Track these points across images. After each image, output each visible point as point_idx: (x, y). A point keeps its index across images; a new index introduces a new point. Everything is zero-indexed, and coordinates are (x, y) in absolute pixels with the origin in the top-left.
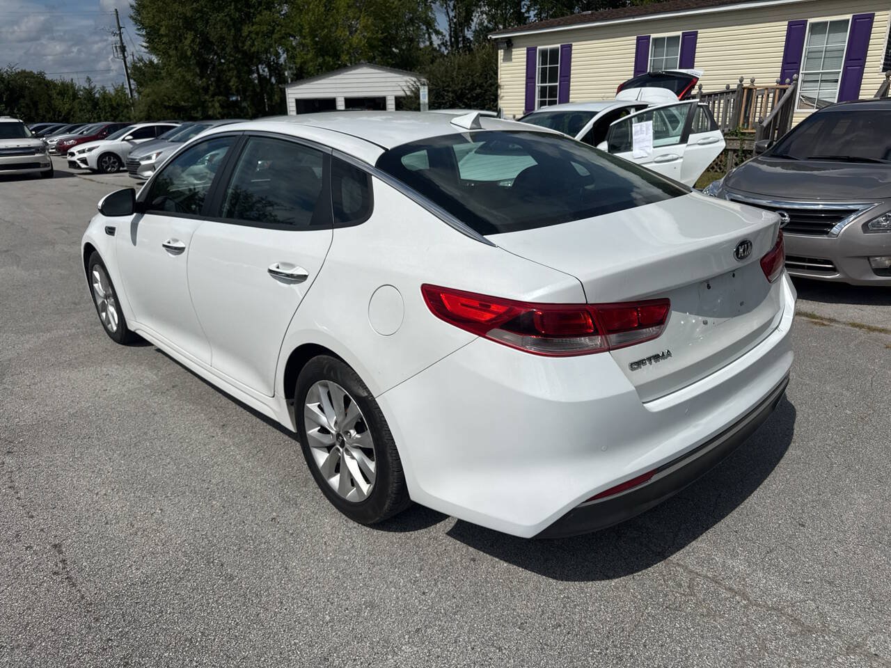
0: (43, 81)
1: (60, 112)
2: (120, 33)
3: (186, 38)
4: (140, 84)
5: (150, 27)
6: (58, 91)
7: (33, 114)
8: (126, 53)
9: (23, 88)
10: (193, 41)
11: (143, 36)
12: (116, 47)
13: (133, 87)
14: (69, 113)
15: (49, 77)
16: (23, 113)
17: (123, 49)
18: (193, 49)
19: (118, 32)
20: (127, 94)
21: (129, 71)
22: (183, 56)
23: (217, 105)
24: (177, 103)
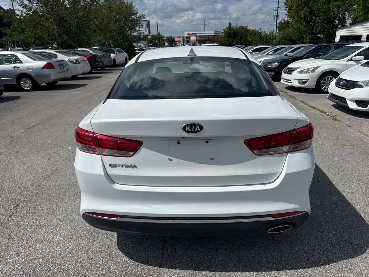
0: (246, 29)
1: (248, 41)
2: (278, 10)
3: (303, 10)
4: (280, 30)
5: (290, 6)
6: (250, 33)
7: (239, 42)
8: (278, 18)
9: (239, 32)
10: (306, 11)
11: (287, 10)
12: (275, 15)
13: (277, 31)
14: (251, 41)
15: (249, 28)
16: (236, 41)
17: (277, 16)
18: (304, 15)
19: (277, 9)
20: (274, 34)
21: (278, 25)
22: (300, 18)
23: (308, 38)
24: (291, 38)
